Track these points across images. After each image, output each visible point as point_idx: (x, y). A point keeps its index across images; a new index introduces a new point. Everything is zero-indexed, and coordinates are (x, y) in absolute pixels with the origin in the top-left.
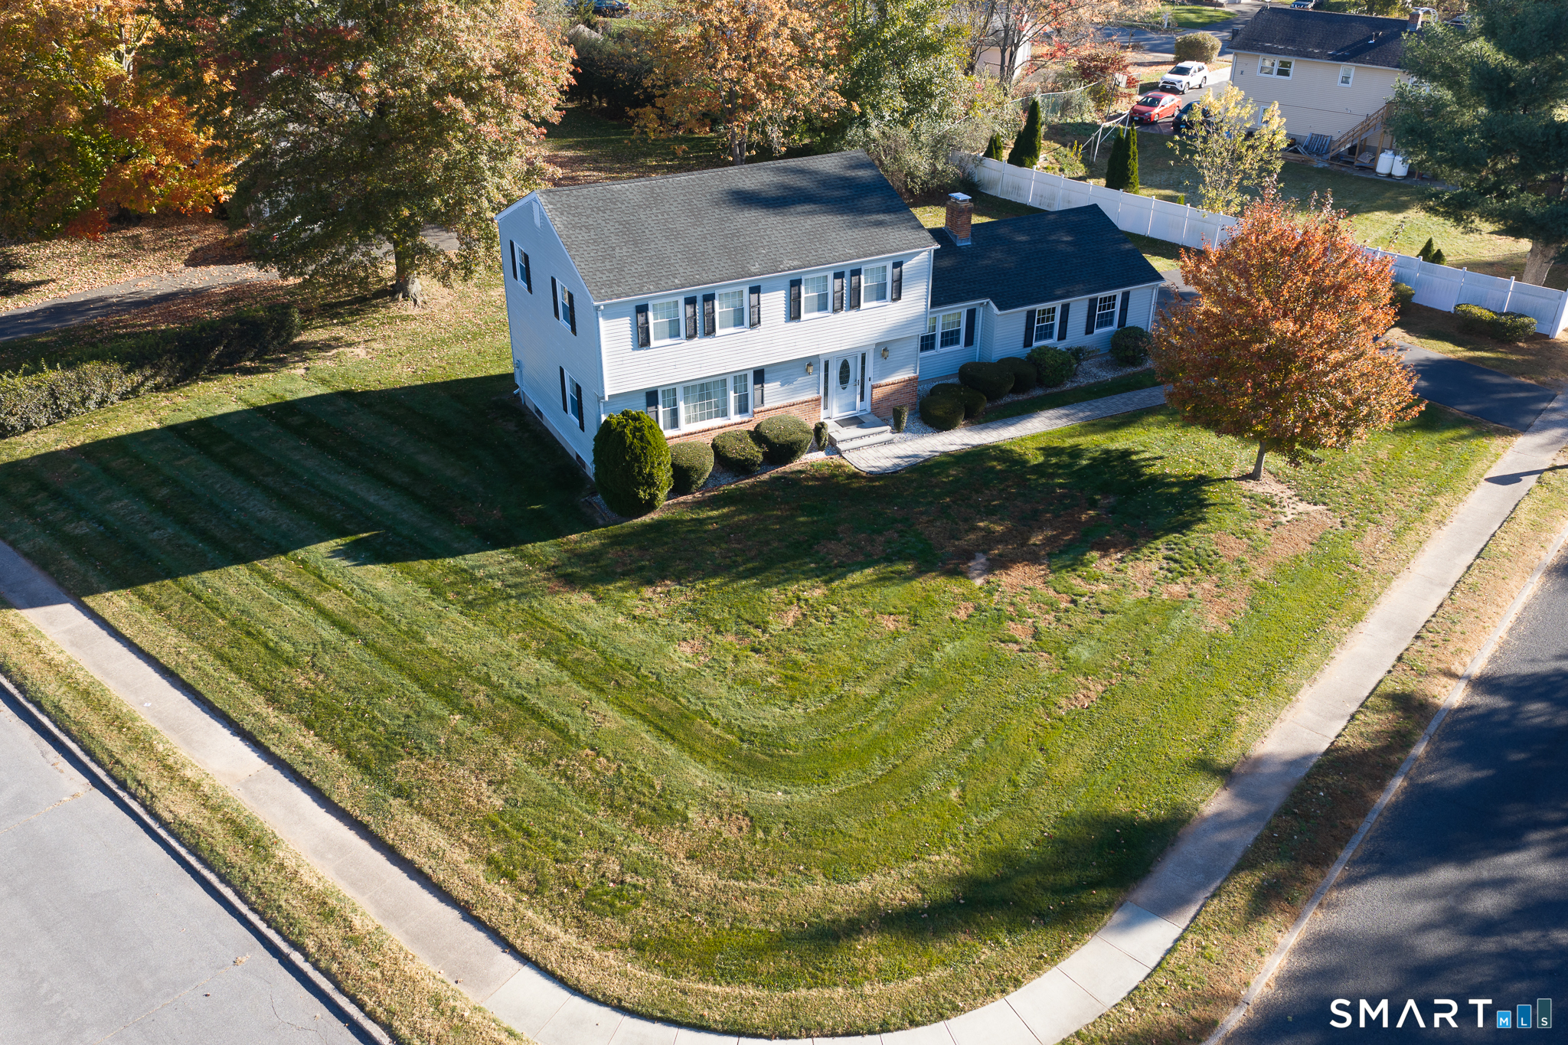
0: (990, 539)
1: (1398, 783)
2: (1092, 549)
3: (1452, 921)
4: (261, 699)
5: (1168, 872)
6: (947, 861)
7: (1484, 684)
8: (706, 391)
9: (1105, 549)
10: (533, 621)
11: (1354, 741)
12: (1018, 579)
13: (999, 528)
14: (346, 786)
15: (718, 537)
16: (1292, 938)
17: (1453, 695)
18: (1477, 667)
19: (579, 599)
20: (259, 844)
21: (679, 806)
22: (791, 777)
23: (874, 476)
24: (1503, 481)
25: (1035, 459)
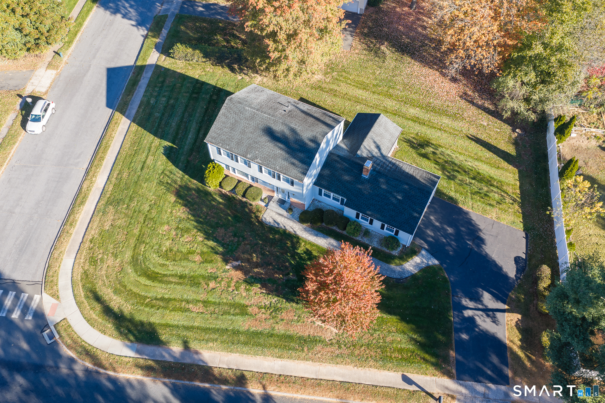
0: (248, 261)
1: (207, 385)
2: (261, 284)
4: (118, 172)
5: (150, 349)
6: (127, 309)
10: (159, 196)
11: (216, 372)
12: (239, 275)
13: (255, 260)
14: (102, 203)
15: (210, 207)
16: (139, 377)
17: (254, 390)
19: (172, 199)
20: (82, 203)
21: (119, 256)
22: (136, 269)
23: (260, 221)
24: (406, 379)
25: (300, 251)
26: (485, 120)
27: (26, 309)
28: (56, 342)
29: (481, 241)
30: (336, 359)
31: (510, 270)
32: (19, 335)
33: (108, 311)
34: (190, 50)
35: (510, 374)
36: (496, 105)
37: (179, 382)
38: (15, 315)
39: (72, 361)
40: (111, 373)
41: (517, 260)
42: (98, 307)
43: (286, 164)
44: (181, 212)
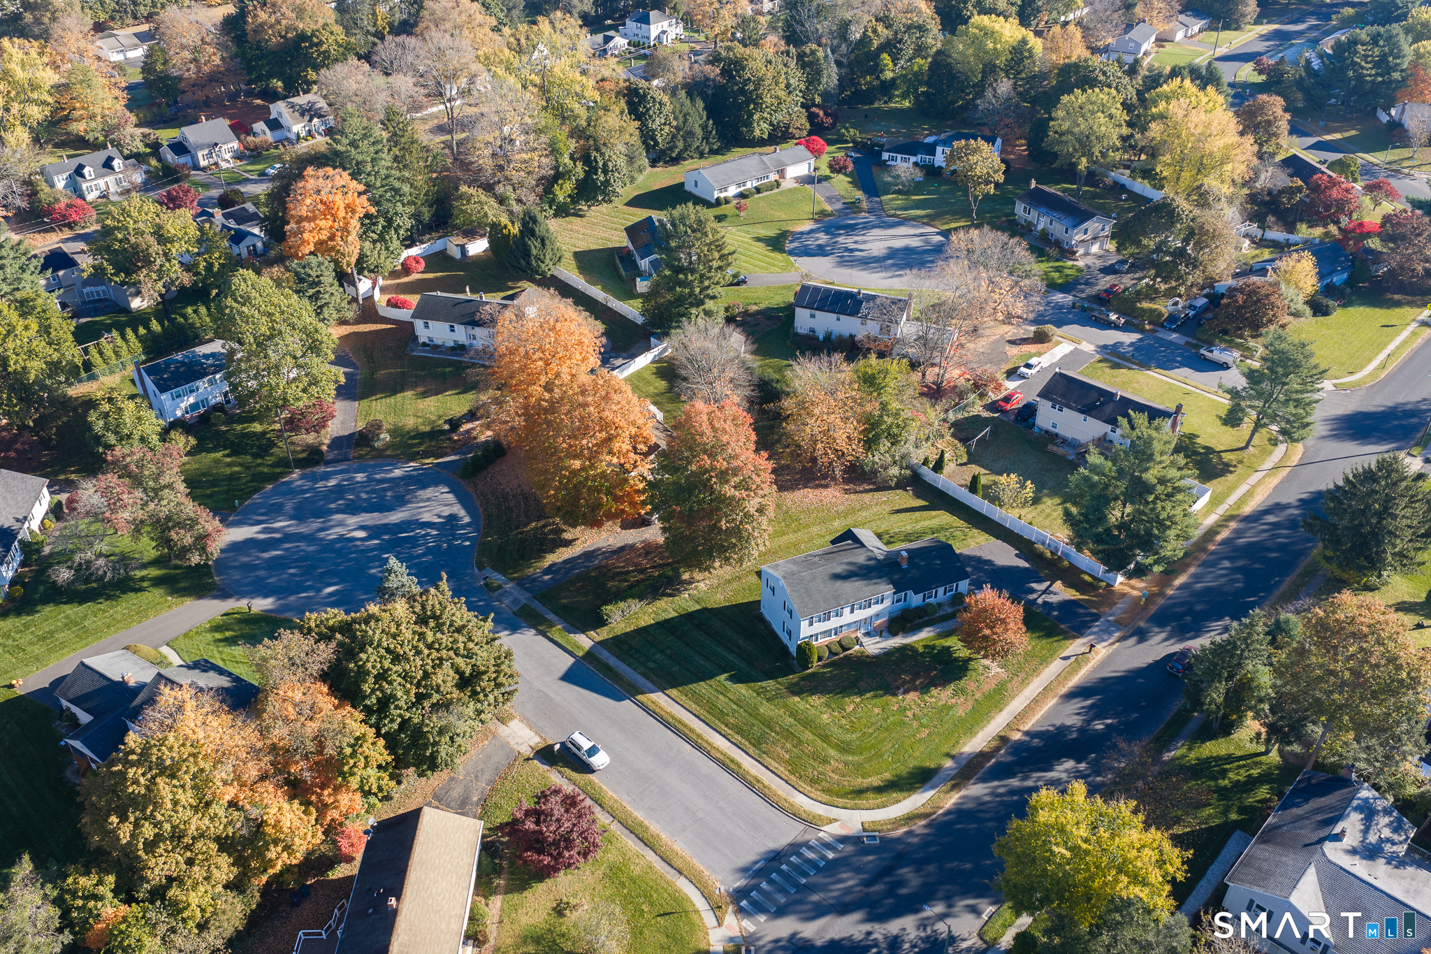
0: (905, 682)
1: (993, 760)
2: (933, 686)
3: (993, 794)
4: (724, 726)
5: (935, 780)
6: (887, 776)
7: (1027, 733)
8: (827, 633)
9: (936, 686)
10: (785, 706)
11: (986, 750)
12: (912, 696)
13: (907, 678)
14: (751, 750)
15: (830, 679)
16: (957, 796)
17: (1017, 736)
18: (1026, 727)
19: (797, 699)
20: (739, 765)
21: (828, 759)
22: (853, 754)
23: (876, 657)
24: (1065, 658)
25: (921, 650)
26: (883, 496)
27: (828, 846)
28: (882, 839)
29: (989, 562)
30: (1024, 682)
31: (1023, 564)
32: (854, 859)
33: (879, 790)
34: (622, 604)
35: (1095, 611)
36: (874, 483)
37: (979, 775)
38: (831, 855)
39: (909, 833)
40: (941, 812)
41: (1016, 555)
42: (870, 795)
43: (871, 587)
44: (816, 700)
